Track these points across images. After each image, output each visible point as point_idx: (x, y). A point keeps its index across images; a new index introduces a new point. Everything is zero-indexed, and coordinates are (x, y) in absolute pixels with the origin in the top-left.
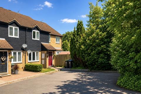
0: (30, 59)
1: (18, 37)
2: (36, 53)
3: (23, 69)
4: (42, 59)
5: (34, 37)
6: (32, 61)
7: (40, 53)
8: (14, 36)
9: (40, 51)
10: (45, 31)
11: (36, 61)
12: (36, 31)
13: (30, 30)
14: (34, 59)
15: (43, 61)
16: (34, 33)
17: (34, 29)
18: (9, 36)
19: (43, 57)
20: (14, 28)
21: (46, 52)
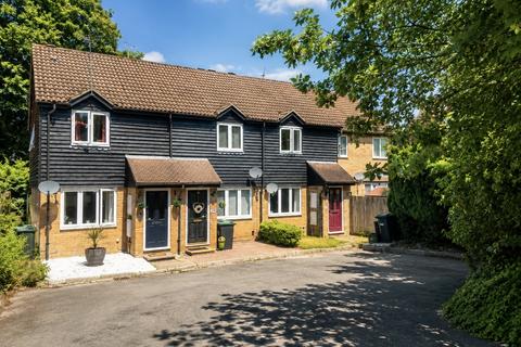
0: (274, 209)
1: (241, 150)
2: (290, 192)
3: (256, 235)
4: (309, 210)
5: (286, 146)
6: (280, 213)
7: (302, 192)
8: (230, 149)
9: (303, 187)
10: (318, 126)
11: (290, 213)
12: (292, 129)
13: (272, 126)
14: (285, 208)
15: (314, 215)
16: (286, 133)
17: (284, 124)
18: (219, 149)
19: (314, 204)
20: (230, 126)
21: (321, 188)
